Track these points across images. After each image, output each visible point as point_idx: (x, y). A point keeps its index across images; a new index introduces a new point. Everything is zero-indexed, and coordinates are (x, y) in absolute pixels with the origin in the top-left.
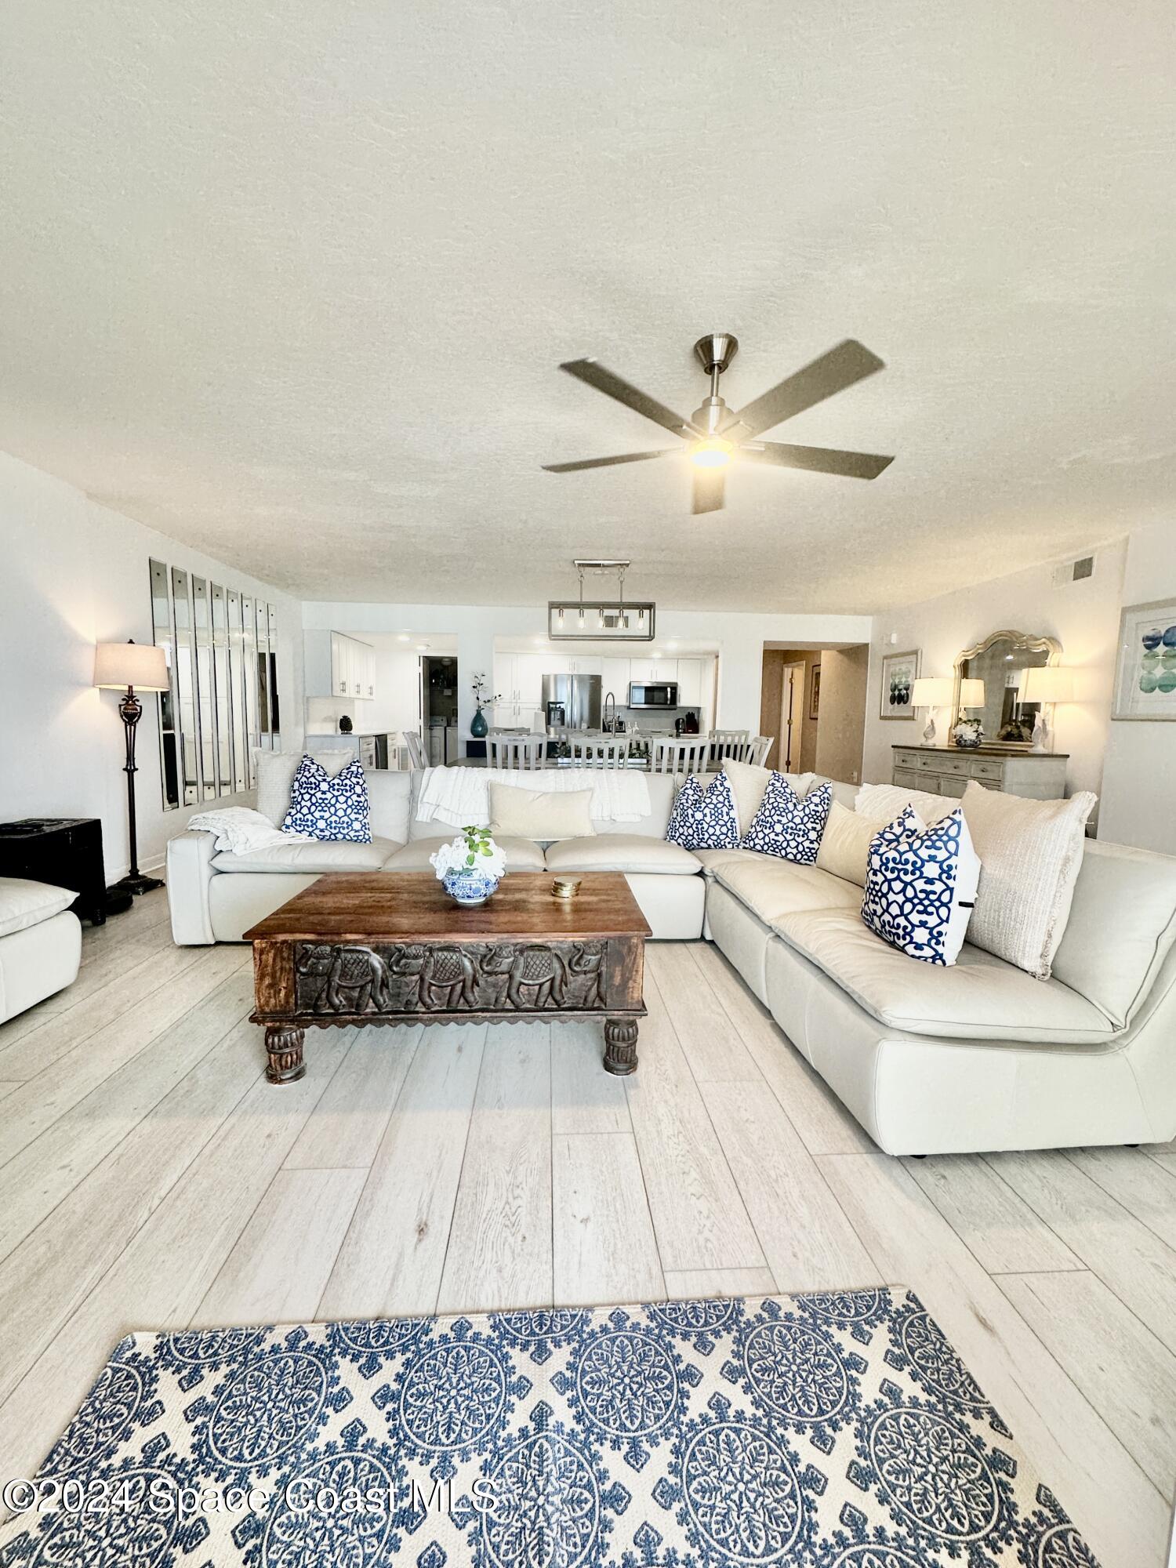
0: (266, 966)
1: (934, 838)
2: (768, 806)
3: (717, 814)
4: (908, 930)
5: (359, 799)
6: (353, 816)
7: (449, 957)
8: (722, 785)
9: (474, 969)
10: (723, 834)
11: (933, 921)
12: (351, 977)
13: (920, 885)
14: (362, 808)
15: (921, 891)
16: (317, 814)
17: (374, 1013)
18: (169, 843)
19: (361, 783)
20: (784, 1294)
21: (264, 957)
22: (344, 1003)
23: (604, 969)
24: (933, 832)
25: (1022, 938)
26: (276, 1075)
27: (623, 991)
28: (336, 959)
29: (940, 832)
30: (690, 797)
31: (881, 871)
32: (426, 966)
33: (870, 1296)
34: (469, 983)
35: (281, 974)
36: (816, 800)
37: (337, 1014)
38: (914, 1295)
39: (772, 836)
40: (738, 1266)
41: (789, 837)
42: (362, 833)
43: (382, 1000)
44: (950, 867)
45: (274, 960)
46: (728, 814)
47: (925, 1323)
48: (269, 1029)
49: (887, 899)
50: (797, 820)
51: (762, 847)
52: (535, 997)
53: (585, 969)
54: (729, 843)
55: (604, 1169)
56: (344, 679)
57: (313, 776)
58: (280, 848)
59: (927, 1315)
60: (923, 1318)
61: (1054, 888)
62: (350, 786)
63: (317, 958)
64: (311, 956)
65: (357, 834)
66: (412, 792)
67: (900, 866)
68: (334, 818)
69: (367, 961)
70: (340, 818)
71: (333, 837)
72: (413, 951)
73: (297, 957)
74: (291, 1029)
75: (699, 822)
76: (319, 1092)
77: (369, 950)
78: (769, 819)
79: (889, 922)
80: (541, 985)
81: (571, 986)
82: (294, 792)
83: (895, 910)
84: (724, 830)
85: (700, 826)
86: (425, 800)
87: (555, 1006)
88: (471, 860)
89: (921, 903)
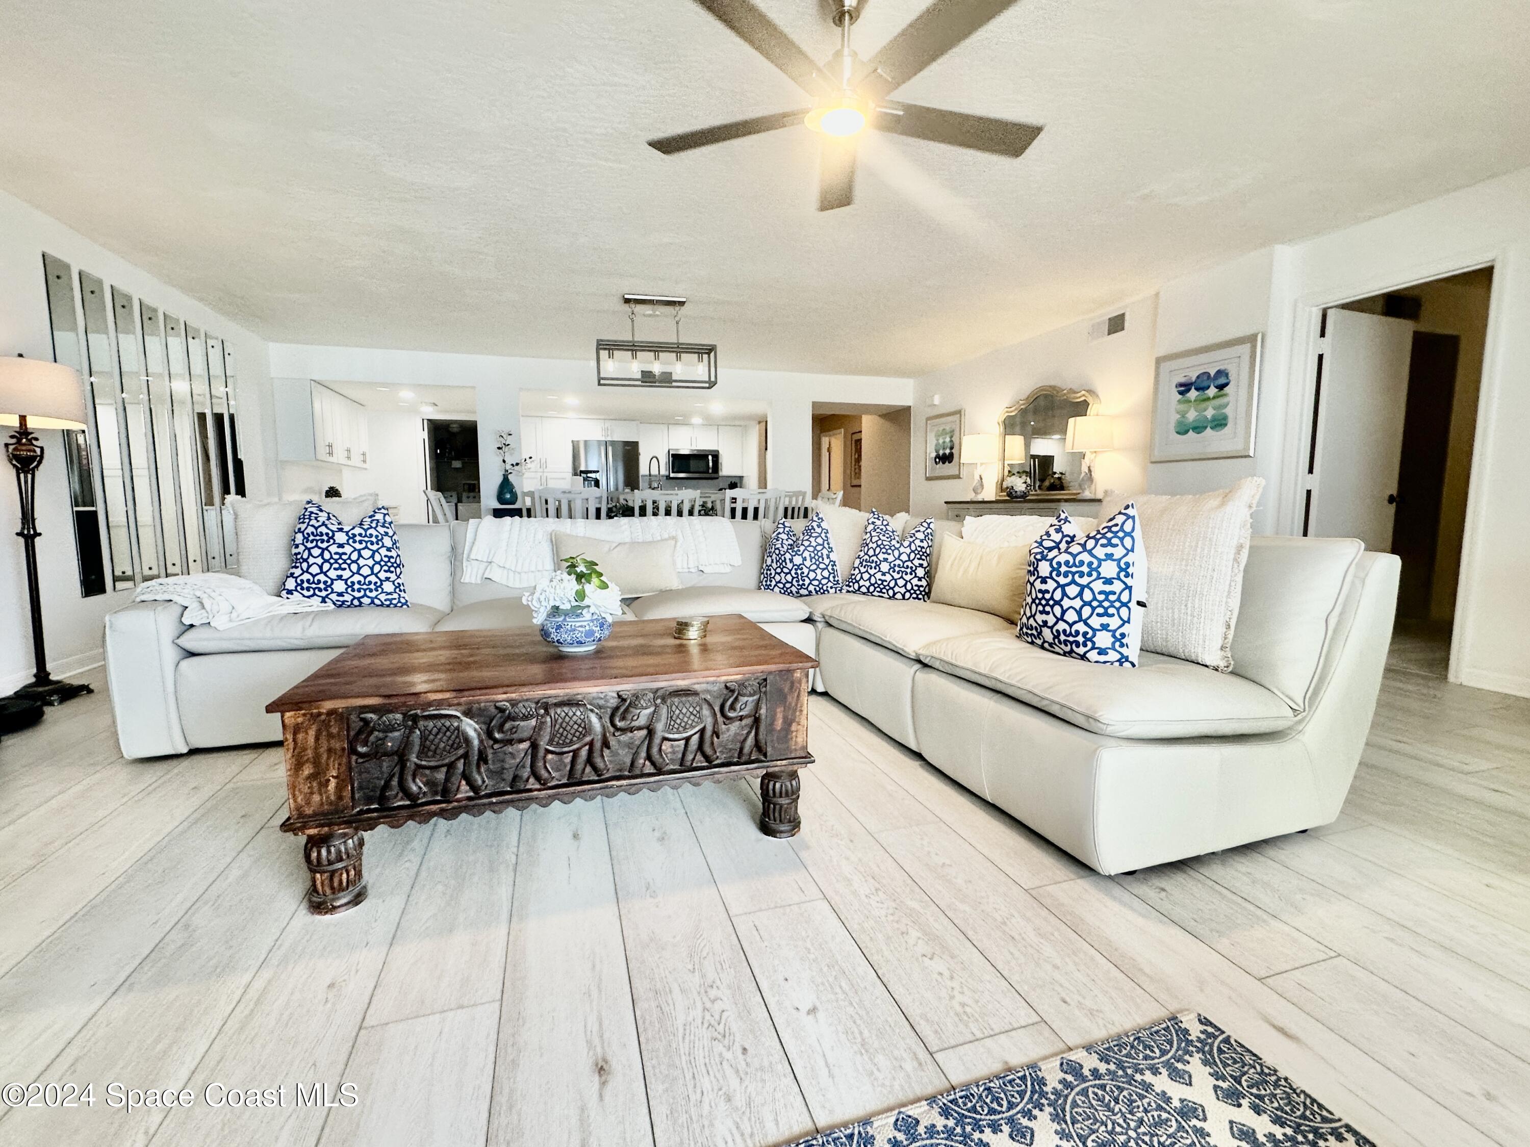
0: (305, 749)
1: (1109, 535)
2: (871, 545)
3: (817, 558)
4: (1088, 636)
5: (389, 554)
6: (383, 575)
7: (571, 714)
8: (819, 526)
9: (603, 727)
10: (825, 578)
11: (1114, 623)
12: (435, 752)
13: (1098, 586)
14: (394, 565)
15: (1100, 593)
16: (333, 574)
17: (469, 799)
18: (107, 618)
19: (391, 534)
20: (1077, 1048)
21: (300, 736)
22: (425, 789)
23: (763, 711)
24: (1106, 530)
25: (1201, 632)
26: (324, 902)
27: (786, 736)
28: (412, 730)
29: (1114, 529)
30: (785, 542)
31: (1051, 578)
32: (540, 729)
33: (1164, 1029)
34: (598, 745)
35: (328, 758)
36: (920, 536)
37: (414, 805)
38: (1205, 1018)
39: (879, 576)
40: (1011, 1027)
41: (896, 576)
42: (396, 596)
43: (480, 782)
44: (1128, 565)
45: (317, 739)
46: (828, 557)
47: (1232, 1046)
48: (310, 838)
49: (1062, 607)
50: (904, 557)
51: (868, 589)
52: (680, 756)
53: (741, 714)
54: (831, 588)
55: (809, 945)
56: (329, 440)
57: (324, 524)
58: (283, 618)
59: (1229, 1037)
60: (1227, 1040)
61: (1229, 578)
62: (377, 537)
63: (384, 731)
64: (374, 729)
65: (390, 597)
66: (453, 549)
67: (1074, 569)
68: (356, 578)
69: (458, 728)
70: (365, 578)
71: (356, 602)
72: (521, 709)
73: (352, 733)
74: (345, 835)
75: (799, 567)
76: (395, 915)
77: (458, 714)
78: (874, 558)
79: (1064, 631)
80: (688, 739)
81: (724, 737)
82: (297, 546)
83: (1071, 616)
84: (826, 574)
85: (799, 572)
86: (472, 556)
87: (705, 764)
88: (581, 595)
89: (1100, 606)
